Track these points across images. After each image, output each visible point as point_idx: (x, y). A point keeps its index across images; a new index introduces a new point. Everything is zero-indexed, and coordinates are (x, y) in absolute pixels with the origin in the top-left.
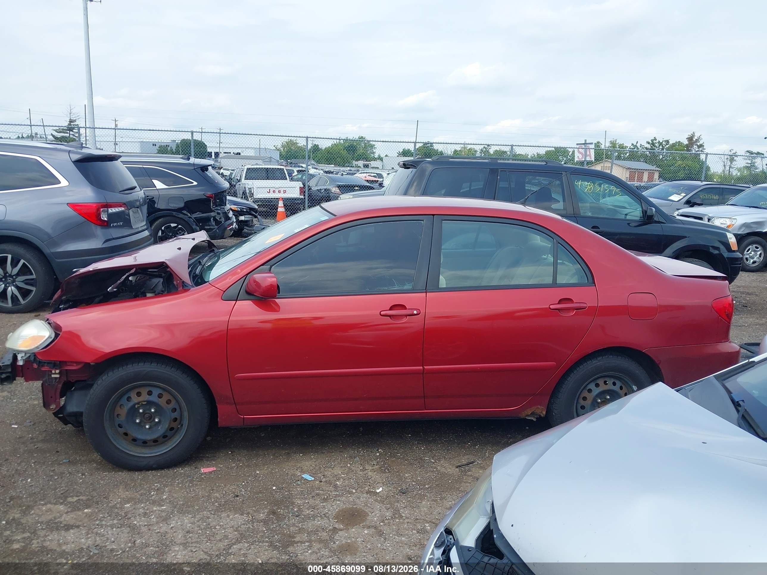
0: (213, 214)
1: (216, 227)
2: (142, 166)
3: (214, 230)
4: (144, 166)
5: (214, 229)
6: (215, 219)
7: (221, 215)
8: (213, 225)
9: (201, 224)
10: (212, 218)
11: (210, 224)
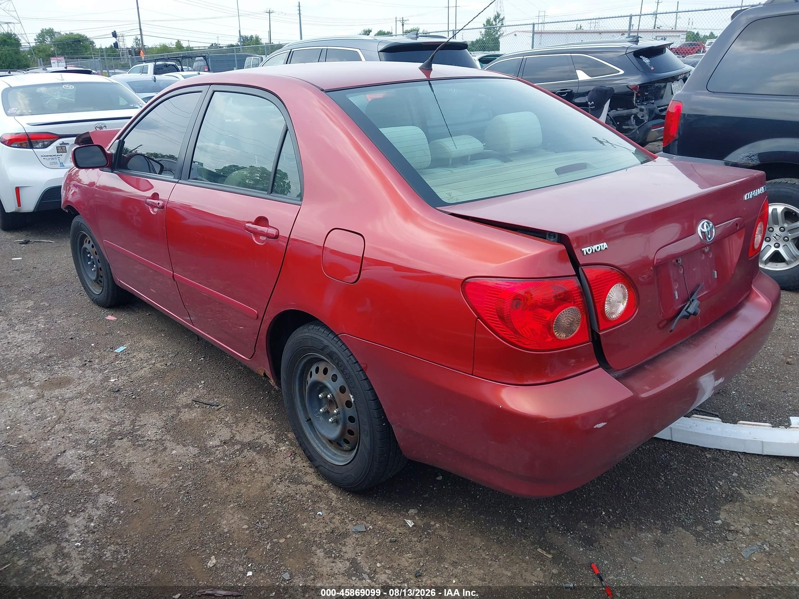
0: (634, 111)
1: (636, 127)
2: (570, 54)
3: (634, 131)
4: (572, 55)
5: (634, 129)
6: (636, 117)
7: (645, 112)
8: (632, 125)
9: (618, 123)
10: (633, 116)
11: (629, 123)
